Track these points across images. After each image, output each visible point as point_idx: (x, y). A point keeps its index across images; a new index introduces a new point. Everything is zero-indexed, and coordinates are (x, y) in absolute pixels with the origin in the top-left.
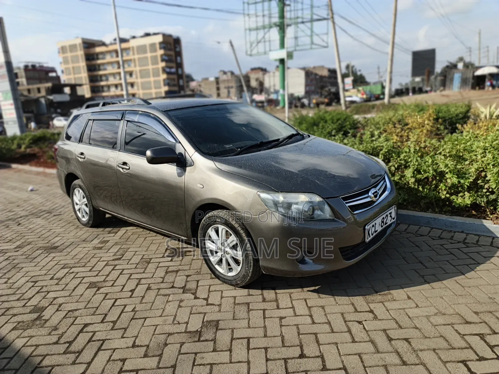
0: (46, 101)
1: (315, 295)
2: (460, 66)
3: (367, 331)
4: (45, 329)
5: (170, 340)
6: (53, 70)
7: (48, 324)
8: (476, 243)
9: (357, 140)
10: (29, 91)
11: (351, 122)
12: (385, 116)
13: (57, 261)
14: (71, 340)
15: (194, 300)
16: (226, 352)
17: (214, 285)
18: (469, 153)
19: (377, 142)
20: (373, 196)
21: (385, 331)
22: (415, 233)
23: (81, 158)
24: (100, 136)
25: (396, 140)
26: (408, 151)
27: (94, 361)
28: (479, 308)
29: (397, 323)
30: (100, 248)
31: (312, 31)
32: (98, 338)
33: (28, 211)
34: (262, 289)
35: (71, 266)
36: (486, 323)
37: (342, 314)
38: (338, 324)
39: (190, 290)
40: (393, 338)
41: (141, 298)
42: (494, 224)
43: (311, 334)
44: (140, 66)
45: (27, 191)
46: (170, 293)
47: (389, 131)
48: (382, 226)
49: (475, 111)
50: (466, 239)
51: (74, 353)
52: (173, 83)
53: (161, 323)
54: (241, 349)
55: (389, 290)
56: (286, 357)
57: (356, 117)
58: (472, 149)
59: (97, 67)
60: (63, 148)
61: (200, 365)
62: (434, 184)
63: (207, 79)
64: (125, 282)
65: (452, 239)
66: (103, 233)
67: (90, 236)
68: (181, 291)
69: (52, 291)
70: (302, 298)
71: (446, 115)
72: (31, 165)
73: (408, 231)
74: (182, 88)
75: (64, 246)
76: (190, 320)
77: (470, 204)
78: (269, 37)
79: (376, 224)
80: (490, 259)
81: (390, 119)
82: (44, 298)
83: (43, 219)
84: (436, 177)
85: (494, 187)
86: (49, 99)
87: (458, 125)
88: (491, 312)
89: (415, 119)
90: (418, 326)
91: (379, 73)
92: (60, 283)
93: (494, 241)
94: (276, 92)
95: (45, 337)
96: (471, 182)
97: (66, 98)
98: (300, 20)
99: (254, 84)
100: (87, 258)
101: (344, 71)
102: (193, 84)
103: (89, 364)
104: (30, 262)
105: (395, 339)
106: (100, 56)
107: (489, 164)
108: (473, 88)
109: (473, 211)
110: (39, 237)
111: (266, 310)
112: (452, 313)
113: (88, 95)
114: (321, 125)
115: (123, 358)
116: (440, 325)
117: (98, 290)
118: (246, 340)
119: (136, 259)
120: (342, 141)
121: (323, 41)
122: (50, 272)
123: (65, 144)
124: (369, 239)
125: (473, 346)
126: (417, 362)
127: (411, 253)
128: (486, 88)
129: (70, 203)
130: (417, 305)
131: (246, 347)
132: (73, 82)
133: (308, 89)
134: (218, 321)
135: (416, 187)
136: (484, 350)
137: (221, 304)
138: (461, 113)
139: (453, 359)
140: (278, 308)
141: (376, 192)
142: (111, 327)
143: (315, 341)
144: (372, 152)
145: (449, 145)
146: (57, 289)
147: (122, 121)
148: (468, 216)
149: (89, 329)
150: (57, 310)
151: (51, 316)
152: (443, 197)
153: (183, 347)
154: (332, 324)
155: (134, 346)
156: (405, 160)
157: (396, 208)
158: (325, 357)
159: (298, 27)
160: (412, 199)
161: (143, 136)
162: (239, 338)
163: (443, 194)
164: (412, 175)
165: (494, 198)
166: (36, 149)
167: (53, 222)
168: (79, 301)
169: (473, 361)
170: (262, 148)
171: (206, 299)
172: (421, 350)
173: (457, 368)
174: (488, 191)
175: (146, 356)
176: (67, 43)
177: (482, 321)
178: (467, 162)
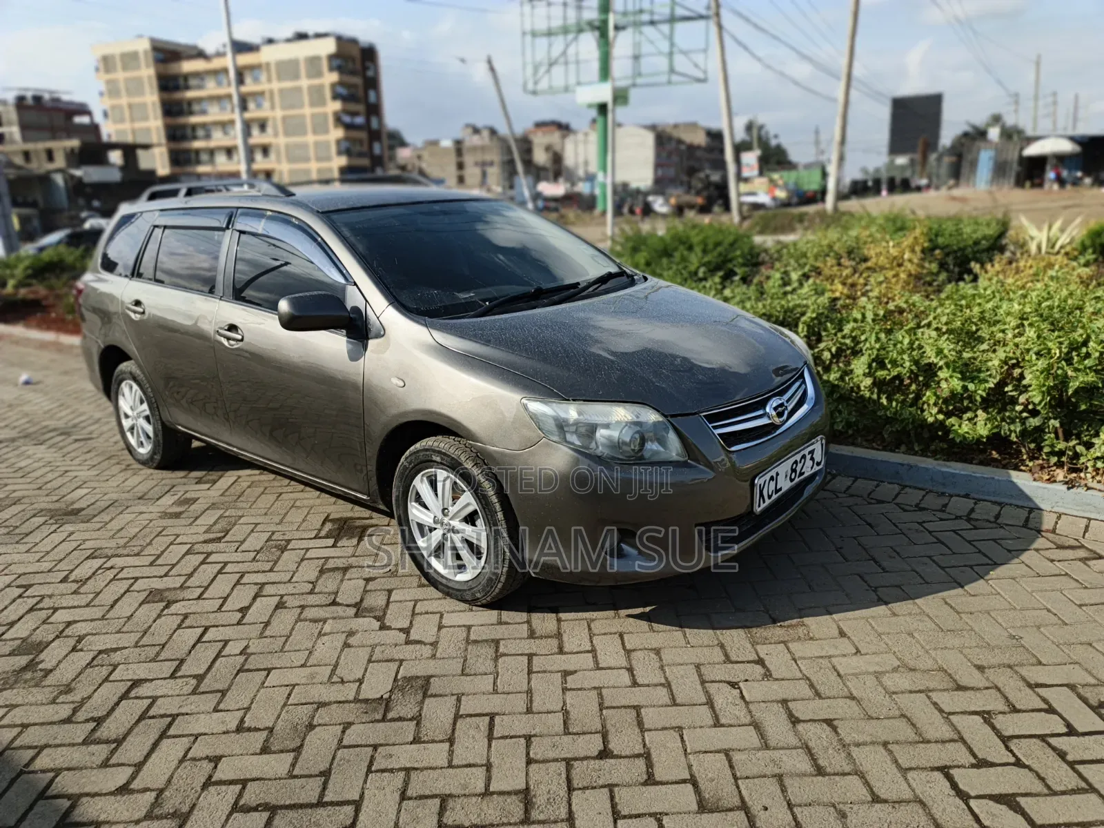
0: (66, 181)
1: (644, 625)
2: (994, 133)
3: (747, 703)
4: (45, 689)
5: (322, 716)
6: (83, 110)
7: (50, 680)
8: (993, 519)
9: (752, 291)
10: (27, 155)
11: (746, 250)
12: (820, 239)
13: (79, 543)
14: (100, 714)
15: (379, 633)
16: (442, 745)
17: (424, 600)
18: (990, 326)
19: (795, 297)
20: (774, 413)
21: (784, 702)
22: (865, 496)
23: (135, 312)
24: (186, 265)
25: (841, 293)
26: (859, 316)
27: (151, 760)
28: (984, 658)
29: (812, 686)
30: (177, 515)
31: (672, 45)
32: (162, 712)
33: (17, 430)
34: (530, 610)
35: (110, 553)
36: (999, 689)
37: (698, 667)
38: (688, 688)
39: (371, 610)
40: (801, 718)
41: (262, 625)
42: (1035, 480)
43: (629, 707)
44: (283, 108)
45: (16, 385)
46: (328, 616)
47: (827, 272)
48: (792, 480)
49: (1017, 234)
50: (972, 510)
51: (107, 742)
52: (357, 148)
53: (303, 681)
54: (473, 737)
55: (801, 618)
56: (569, 756)
57: (758, 239)
58: (997, 318)
59: (185, 107)
60: (95, 290)
61: (383, 771)
62: (913, 392)
63: (435, 143)
64: (228, 591)
65: (944, 511)
66: (186, 483)
67: (156, 489)
68: (352, 611)
69: (64, 608)
70: (614, 630)
71: (953, 241)
72: (28, 326)
73: (850, 491)
74: (378, 161)
75: (94, 509)
76: (367, 674)
77: (988, 437)
78: (577, 54)
79: (777, 474)
80: (1020, 555)
81: (830, 247)
82: (44, 622)
83: (50, 447)
84: (917, 376)
85: (1037, 400)
86: (72, 177)
87: (973, 264)
88: (1010, 667)
89: (882, 250)
90: (855, 693)
91: (817, 143)
92: (82, 590)
93: (1032, 516)
94: (590, 178)
95: (42, 709)
96: (990, 388)
97: (115, 176)
98: (646, 17)
99: (540, 157)
100: (145, 536)
101: (740, 135)
102: (403, 154)
103: (139, 766)
104: (17, 543)
105: (804, 721)
106: (193, 82)
107: (1028, 351)
108: (1019, 183)
109: (994, 452)
110: (40, 488)
111: (535, 655)
112: (929, 667)
113: (163, 169)
114: (677, 255)
115: (214, 754)
116: (902, 692)
117: (167, 607)
118: (487, 719)
119: (255, 542)
120: (719, 292)
121: (696, 66)
122: (61, 566)
123: (100, 280)
124: (763, 506)
125: (966, 736)
126: (847, 769)
127: (855, 538)
128: (1047, 186)
129: (110, 415)
130: (857, 649)
131: (486, 733)
132: (129, 139)
133: (660, 172)
134: (428, 679)
135: (875, 396)
136: (988, 744)
137: (437, 642)
138: (984, 238)
139: (924, 763)
140: (561, 651)
141: (782, 405)
142: (192, 688)
143: (635, 723)
144: (784, 318)
145: (949, 307)
146: (76, 604)
147: (228, 232)
148: (981, 463)
149: (143, 690)
150: (74, 649)
151: (60, 662)
152: (931, 420)
153: (348, 732)
154: (674, 687)
155: (240, 729)
156: (854, 339)
157: (824, 441)
158: (653, 756)
159: (641, 33)
160: (865, 422)
161: (285, 268)
162: (471, 716)
163: (932, 414)
164: (867, 371)
165: (1038, 424)
166: (40, 290)
167: (73, 454)
168: (125, 629)
169: (965, 767)
170: (540, 301)
171: (406, 631)
172: (858, 745)
173: (928, 782)
174: (1025, 409)
175: (265, 750)
176: (116, 50)
177: (991, 685)
178: (985, 346)
